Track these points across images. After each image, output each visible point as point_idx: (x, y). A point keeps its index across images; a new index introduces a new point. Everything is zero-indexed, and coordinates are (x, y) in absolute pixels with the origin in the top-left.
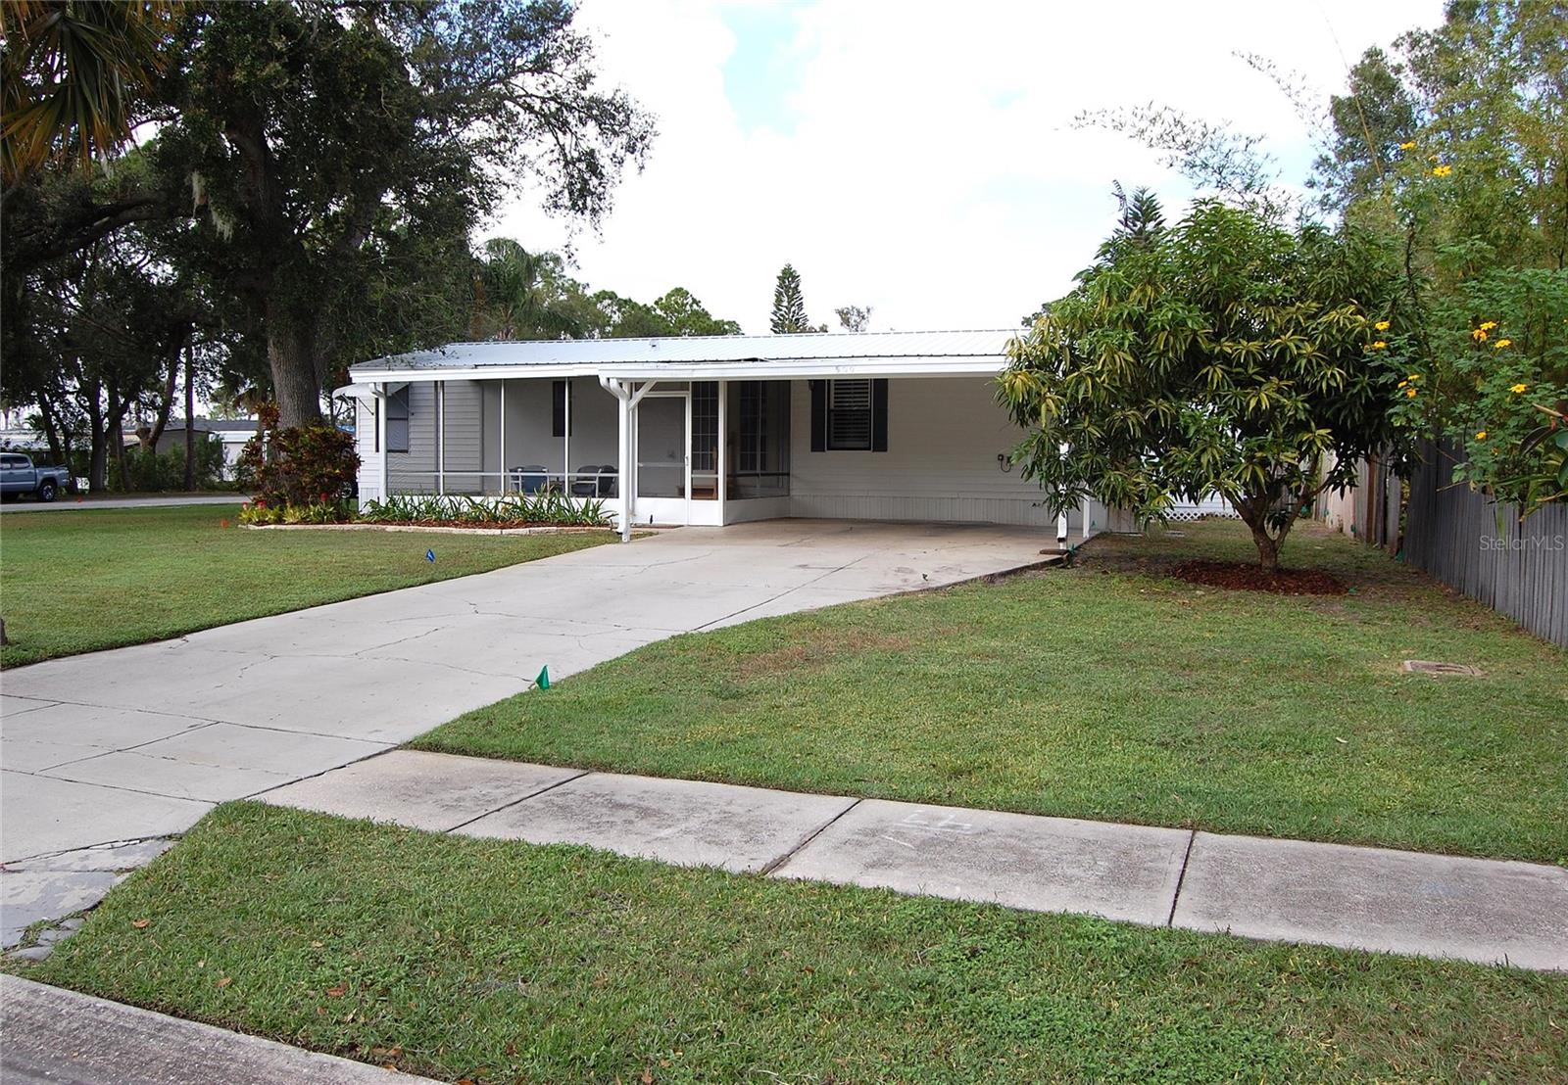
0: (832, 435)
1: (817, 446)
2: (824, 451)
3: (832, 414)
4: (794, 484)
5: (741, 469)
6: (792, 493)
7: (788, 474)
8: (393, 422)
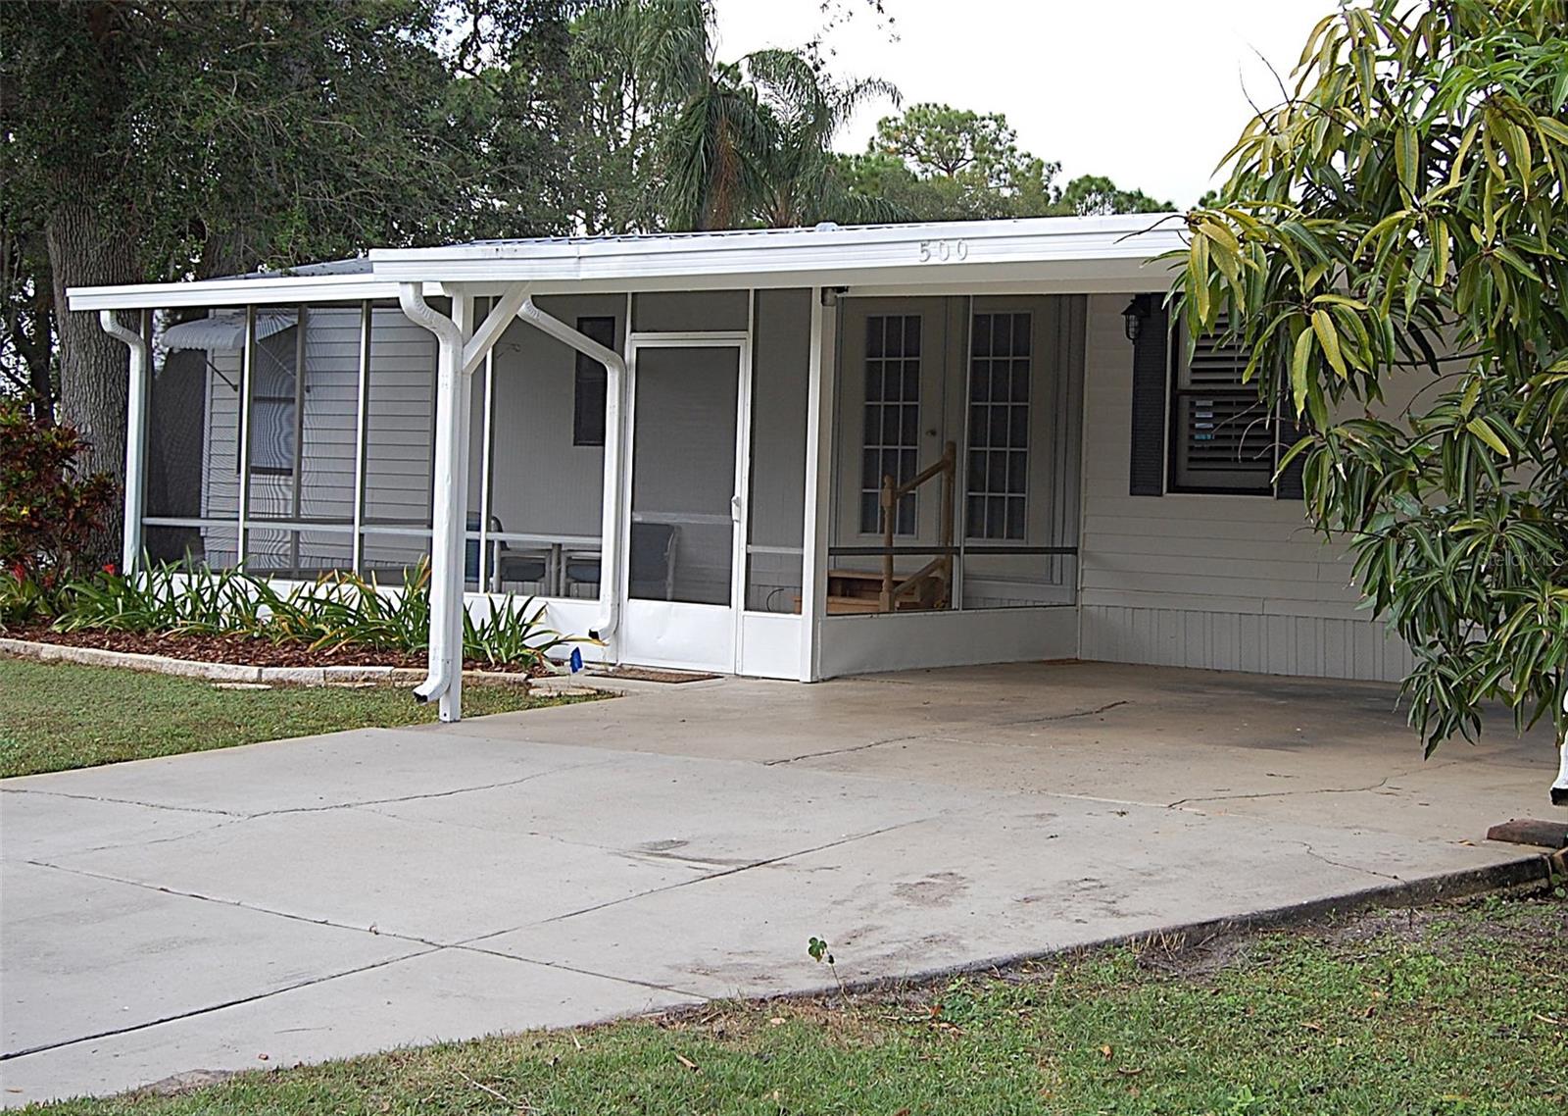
0: (1184, 454)
1: (1143, 483)
2: (1161, 495)
3: (1185, 400)
4: (1089, 577)
5: (969, 535)
6: (1085, 599)
7: (1074, 551)
8: (266, 406)
